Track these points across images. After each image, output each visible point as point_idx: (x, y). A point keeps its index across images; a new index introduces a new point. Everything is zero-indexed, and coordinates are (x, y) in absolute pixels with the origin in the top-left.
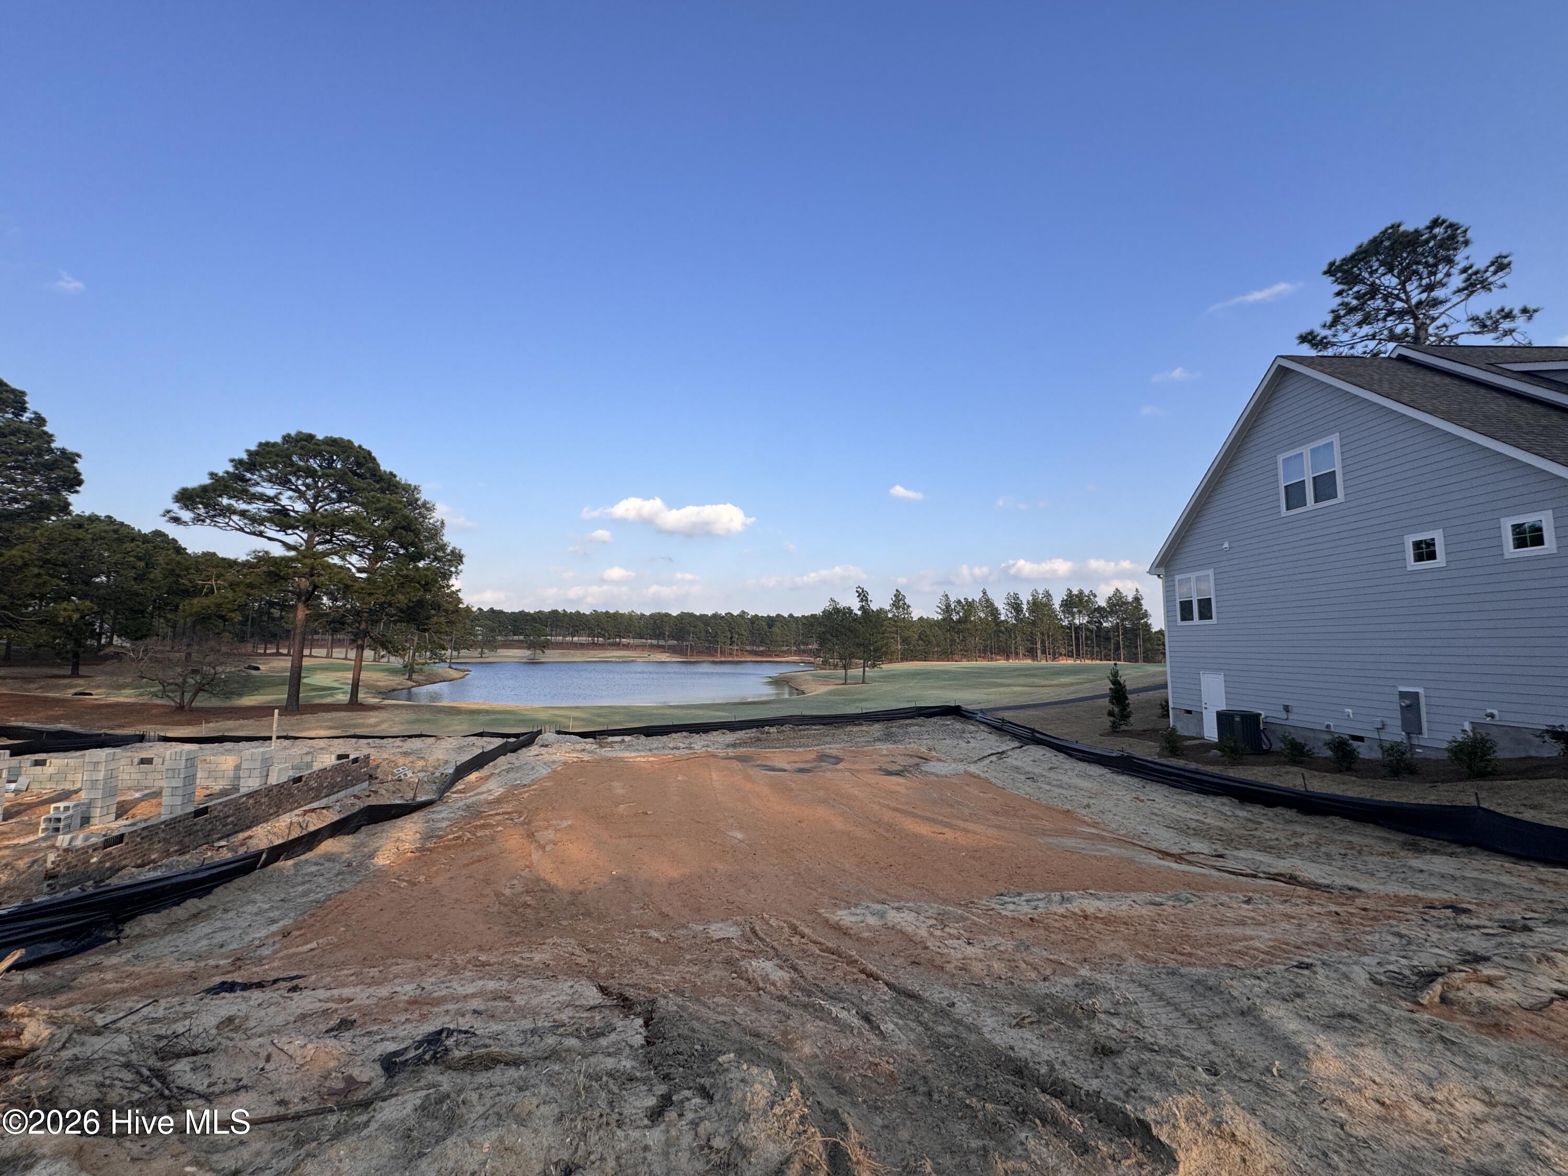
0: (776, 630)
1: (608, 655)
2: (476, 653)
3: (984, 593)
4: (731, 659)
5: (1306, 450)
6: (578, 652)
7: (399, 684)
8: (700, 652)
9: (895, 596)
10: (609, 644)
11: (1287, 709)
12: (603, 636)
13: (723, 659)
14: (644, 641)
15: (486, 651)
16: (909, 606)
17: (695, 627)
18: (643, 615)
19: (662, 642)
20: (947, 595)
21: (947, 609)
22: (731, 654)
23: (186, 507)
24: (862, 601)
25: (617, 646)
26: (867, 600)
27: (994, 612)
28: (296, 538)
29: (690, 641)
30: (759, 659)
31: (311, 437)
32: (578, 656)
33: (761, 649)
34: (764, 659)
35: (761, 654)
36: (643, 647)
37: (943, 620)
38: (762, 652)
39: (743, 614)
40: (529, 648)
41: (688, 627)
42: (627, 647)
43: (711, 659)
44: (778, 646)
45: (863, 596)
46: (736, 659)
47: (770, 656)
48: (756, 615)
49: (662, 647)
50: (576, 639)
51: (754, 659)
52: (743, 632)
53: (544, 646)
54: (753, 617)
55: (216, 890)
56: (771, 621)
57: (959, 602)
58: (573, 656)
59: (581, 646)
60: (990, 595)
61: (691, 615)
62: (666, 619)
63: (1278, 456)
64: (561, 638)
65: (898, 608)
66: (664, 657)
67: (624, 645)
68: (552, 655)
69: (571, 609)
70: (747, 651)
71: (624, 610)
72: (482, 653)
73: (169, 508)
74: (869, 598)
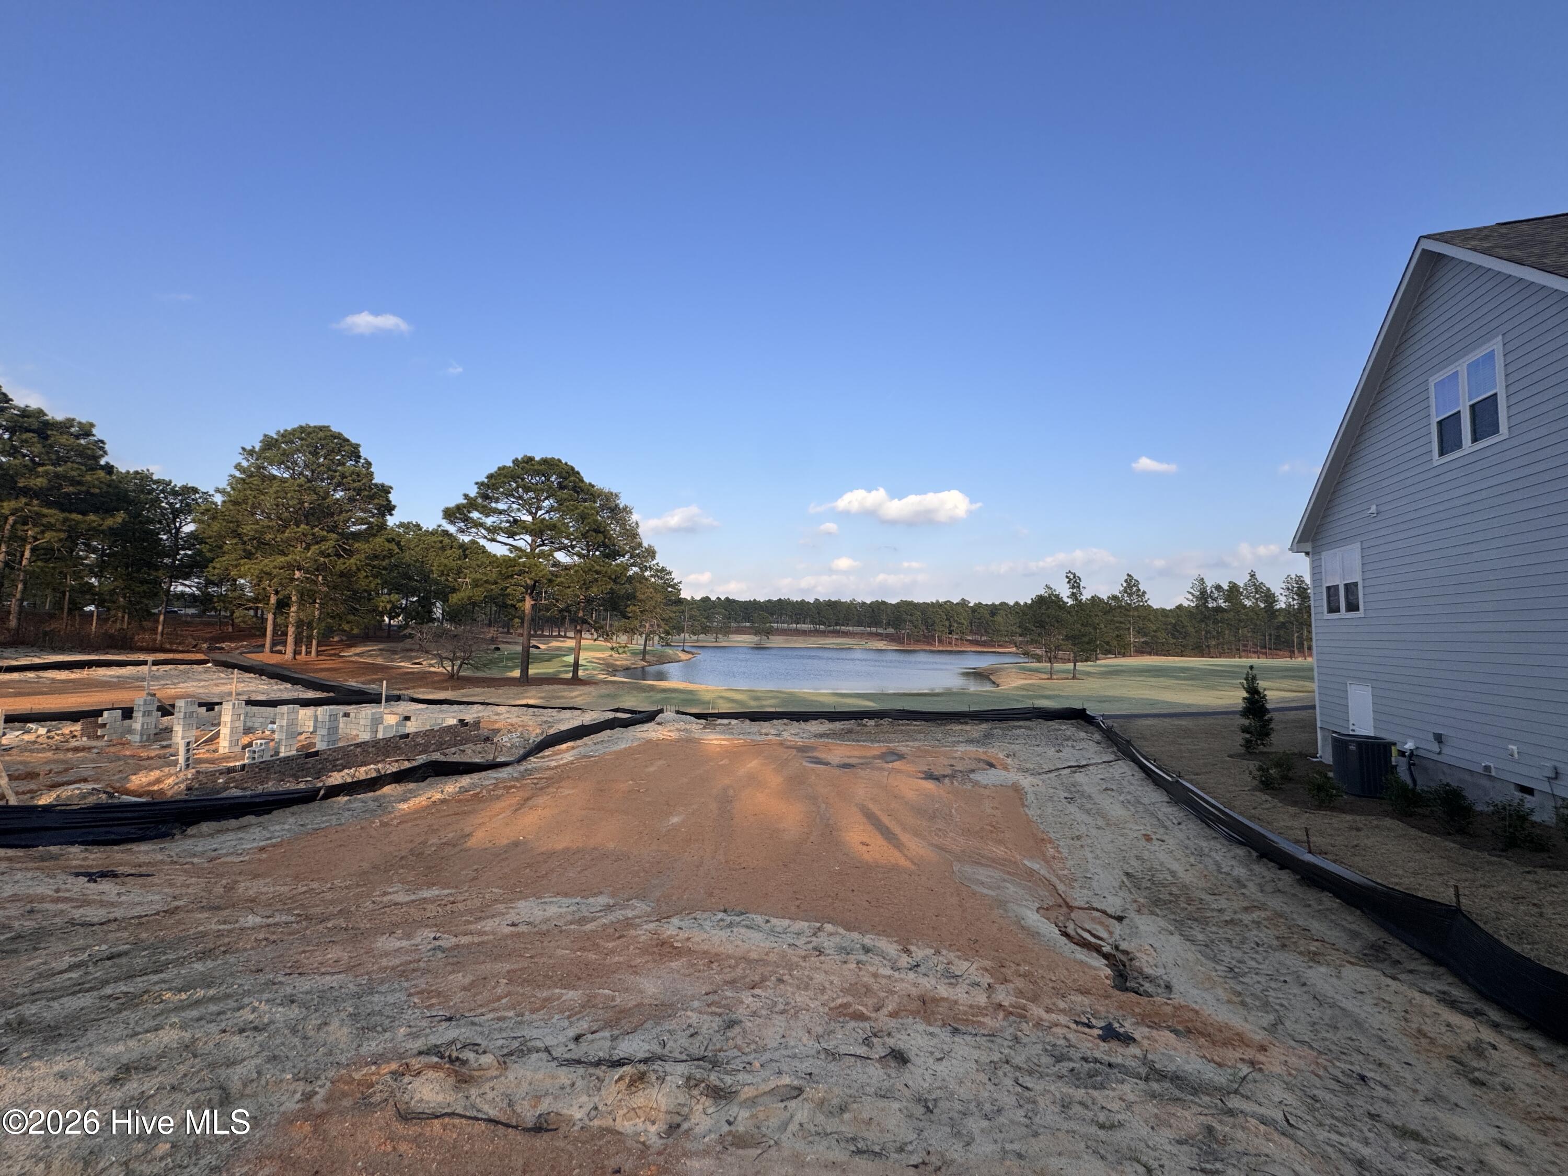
0: (998, 619)
1: (827, 642)
2: (711, 637)
3: (1253, 576)
4: (949, 649)
5: (1462, 367)
6: (800, 639)
7: (633, 664)
8: (918, 641)
9: (1126, 581)
10: (830, 632)
11: (1439, 738)
12: (824, 624)
13: (941, 648)
14: (862, 628)
15: (720, 636)
16: (1144, 593)
17: (911, 615)
18: (864, 603)
19: (880, 631)
20: (1202, 579)
21: (1203, 596)
22: (950, 643)
23: (452, 522)
24: (1073, 587)
25: (837, 633)
26: (1079, 587)
27: (1269, 598)
28: (524, 542)
29: (906, 630)
30: (979, 649)
31: (531, 459)
32: (799, 642)
33: (984, 638)
34: (985, 650)
35: (984, 644)
36: (861, 635)
37: (1197, 606)
38: (985, 642)
39: (964, 603)
40: (756, 634)
41: (905, 616)
42: (846, 634)
43: (928, 648)
44: (1001, 636)
45: (1074, 582)
46: (955, 649)
47: (994, 646)
48: (980, 603)
49: (880, 635)
50: (799, 626)
51: (973, 649)
52: (963, 621)
53: (769, 632)
54: (976, 605)
55: (275, 812)
56: (994, 610)
57: (1218, 588)
58: (795, 642)
59: (804, 633)
60: (1260, 578)
61: (910, 604)
62: (883, 607)
63: (1430, 380)
64: (786, 625)
65: (1130, 595)
66: (881, 645)
67: (843, 632)
68: (777, 641)
69: (796, 598)
70: (967, 640)
71: (846, 598)
72: (717, 638)
73: (439, 523)
74: (1082, 584)
